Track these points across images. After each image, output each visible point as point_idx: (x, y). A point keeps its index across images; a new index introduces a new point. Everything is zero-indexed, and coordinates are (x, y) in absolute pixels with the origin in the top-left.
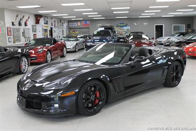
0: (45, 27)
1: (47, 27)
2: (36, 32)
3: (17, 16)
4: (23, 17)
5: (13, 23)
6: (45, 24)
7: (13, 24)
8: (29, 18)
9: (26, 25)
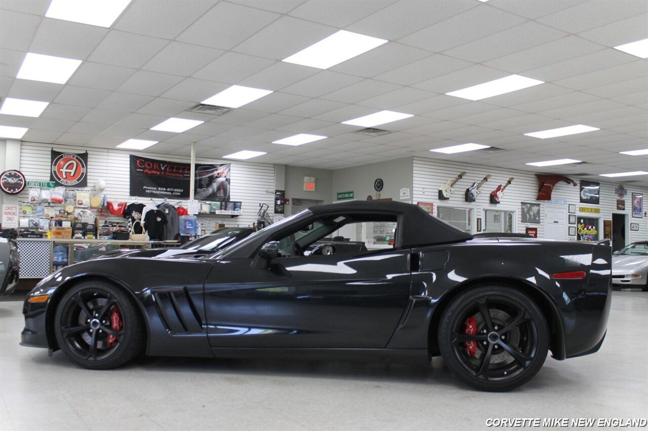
0: (582, 210)
1: (597, 211)
2: (538, 222)
3: (460, 177)
4: (486, 179)
5: (440, 192)
6: (582, 201)
7: (441, 196)
8: (509, 182)
9: (493, 199)
